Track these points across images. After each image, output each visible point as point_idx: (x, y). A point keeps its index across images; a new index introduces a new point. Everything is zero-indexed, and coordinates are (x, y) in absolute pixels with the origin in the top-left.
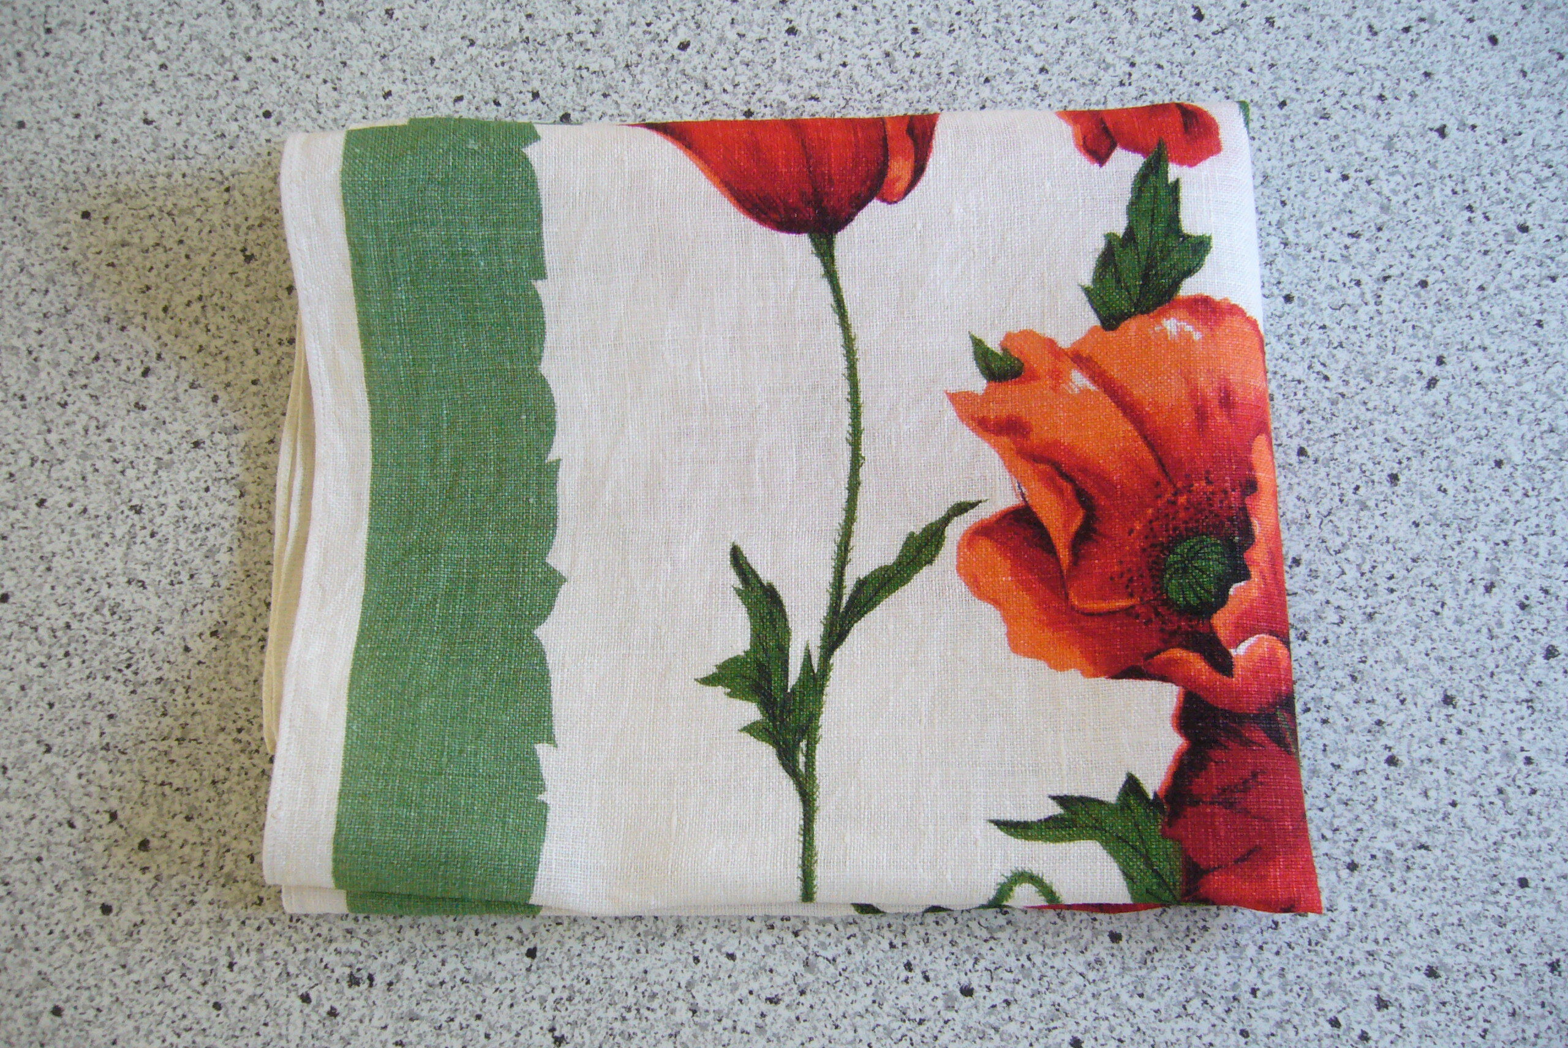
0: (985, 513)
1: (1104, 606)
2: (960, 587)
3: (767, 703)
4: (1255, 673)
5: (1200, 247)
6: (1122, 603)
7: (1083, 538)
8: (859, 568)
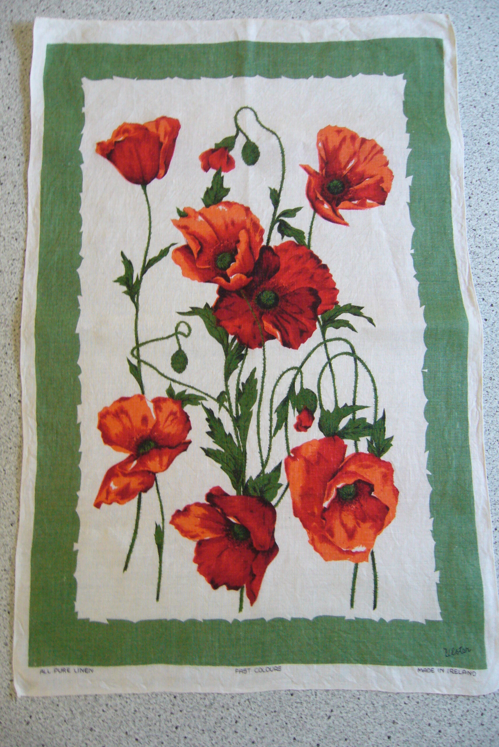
0: (178, 246)
1: (204, 267)
2: (172, 262)
3: (128, 286)
4: (235, 282)
5: (228, 190)
6: (207, 267)
7: (200, 252)
8: (150, 257)
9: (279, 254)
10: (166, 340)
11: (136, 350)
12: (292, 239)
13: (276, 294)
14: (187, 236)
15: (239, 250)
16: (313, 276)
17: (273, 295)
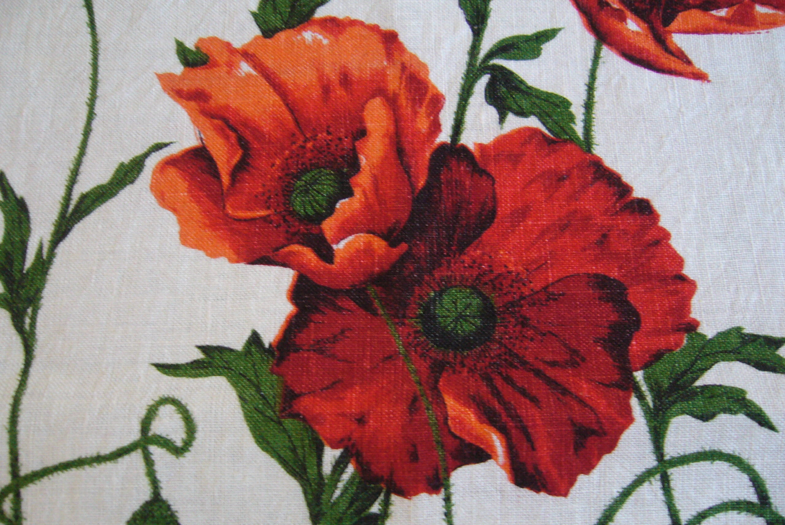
0: (174, 150)
1: (249, 214)
2: (150, 199)
3: (9, 281)
4: (351, 260)
6: (263, 213)
7: (240, 168)
8: (83, 187)
9: (492, 169)
10: (109, 465)
11: (11, 496)
12: (533, 122)
13: (485, 299)
14: (202, 119)
15: (363, 160)
16: (604, 236)
17: (476, 301)
